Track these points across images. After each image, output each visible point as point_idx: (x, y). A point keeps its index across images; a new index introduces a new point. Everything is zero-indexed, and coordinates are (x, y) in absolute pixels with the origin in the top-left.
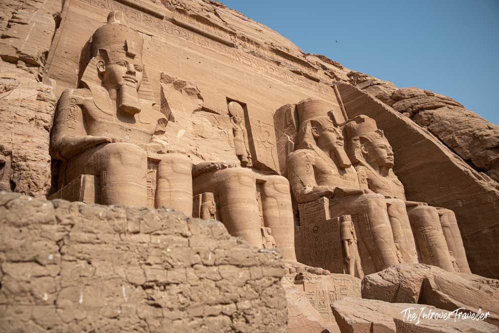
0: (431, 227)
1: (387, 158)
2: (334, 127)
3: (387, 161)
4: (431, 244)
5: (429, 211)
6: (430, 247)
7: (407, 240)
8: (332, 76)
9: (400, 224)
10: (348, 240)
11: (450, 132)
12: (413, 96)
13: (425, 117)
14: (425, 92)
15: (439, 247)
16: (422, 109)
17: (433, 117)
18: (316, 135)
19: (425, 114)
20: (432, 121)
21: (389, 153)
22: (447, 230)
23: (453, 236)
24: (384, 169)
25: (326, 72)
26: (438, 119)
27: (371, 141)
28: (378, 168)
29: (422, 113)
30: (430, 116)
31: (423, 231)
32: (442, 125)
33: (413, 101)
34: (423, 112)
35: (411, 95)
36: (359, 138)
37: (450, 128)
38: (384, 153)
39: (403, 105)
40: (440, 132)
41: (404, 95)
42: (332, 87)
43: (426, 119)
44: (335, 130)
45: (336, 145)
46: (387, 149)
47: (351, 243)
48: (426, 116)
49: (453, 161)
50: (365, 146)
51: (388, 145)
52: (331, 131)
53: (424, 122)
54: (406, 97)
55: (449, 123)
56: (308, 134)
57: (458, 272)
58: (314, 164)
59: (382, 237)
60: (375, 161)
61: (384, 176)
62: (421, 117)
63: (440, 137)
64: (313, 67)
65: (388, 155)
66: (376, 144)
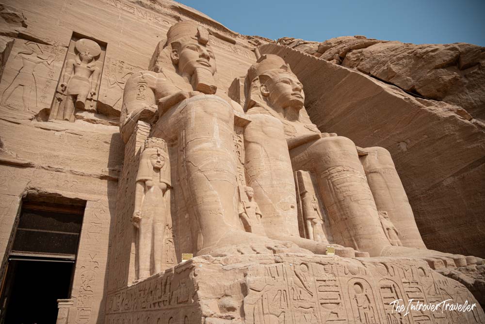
0: (340, 168)
1: (292, 95)
2: (197, 44)
3: (293, 98)
4: (341, 197)
5: (337, 142)
6: (340, 202)
7: (275, 182)
8: (256, 44)
9: (262, 154)
10: (143, 182)
11: (384, 63)
12: (341, 42)
13: (354, 58)
14: (355, 37)
15: (357, 201)
16: (350, 50)
17: (363, 55)
18: (175, 58)
19: (354, 54)
20: (362, 59)
21: (295, 87)
22: (376, 177)
23: (388, 187)
24: (289, 110)
25: (250, 41)
26: (369, 55)
27: (271, 77)
28: (282, 110)
29: (349, 55)
30: (359, 55)
31: (329, 177)
32: (374, 58)
33: (341, 46)
34: (351, 53)
35: (338, 42)
36: (258, 77)
37: (384, 59)
38: (289, 89)
39: (330, 53)
40: (372, 67)
41: (330, 44)
42: (252, 51)
43: (356, 59)
44: (199, 47)
45: (196, 65)
46: (293, 84)
47: (150, 187)
48: (354, 56)
49: (388, 91)
50: (265, 86)
51: (295, 80)
52: (192, 48)
53: (352, 63)
54: (333, 45)
55: (382, 54)
56: (162, 57)
57: (399, 245)
58: (154, 87)
59: (200, 167)
60: (277, 102)
61: (290, 120)
62: (348, 59)
63: (372, 73)
64: (230, 32)
65: (293, 90)
66: (277, 79)
